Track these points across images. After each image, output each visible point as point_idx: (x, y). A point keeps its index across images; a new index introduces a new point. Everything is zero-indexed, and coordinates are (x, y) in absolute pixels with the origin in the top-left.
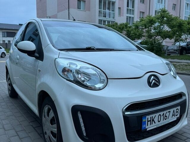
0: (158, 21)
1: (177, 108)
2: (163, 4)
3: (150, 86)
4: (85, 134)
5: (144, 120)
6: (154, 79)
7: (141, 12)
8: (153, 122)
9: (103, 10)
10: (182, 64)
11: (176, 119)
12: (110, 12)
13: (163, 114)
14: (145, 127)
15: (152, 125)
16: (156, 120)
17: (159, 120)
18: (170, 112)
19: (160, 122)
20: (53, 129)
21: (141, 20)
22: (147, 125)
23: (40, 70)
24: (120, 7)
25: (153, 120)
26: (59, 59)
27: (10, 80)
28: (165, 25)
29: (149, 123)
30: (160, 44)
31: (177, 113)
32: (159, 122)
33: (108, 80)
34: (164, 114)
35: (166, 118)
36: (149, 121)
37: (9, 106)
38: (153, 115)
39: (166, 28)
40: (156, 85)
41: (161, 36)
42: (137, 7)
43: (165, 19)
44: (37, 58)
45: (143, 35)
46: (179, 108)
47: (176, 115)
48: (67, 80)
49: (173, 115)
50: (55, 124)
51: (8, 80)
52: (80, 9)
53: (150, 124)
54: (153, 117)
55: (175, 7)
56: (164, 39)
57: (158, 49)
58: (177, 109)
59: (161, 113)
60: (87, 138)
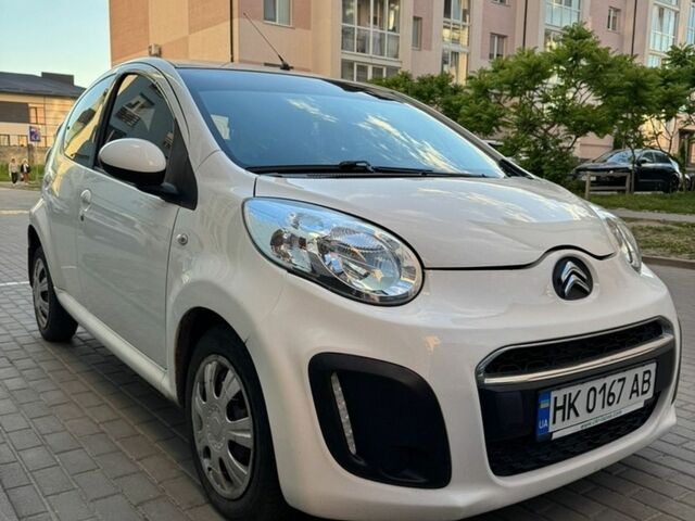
0: (559, 72)
1: (646, 368)
2: (573, 8)
3: (562, 295)
4: (353, 449)
5: (543, 405)
6: (573, 273)
7: (493, 35)
8: (572, 411)
9: (356, 27)
10: (645, 224)
11: (641, 405)
12: (381, 34)
13: (604, 387)
14: (547, 428)
15: (567, 423)
16: (580, 405)
17: (591, 407)
18: (624, 379)
19: (592, 413)
20: (239, 435)
21: (498, 68)
22: (554, 422)
23: (183, 239)
24: (420, 16)
25: (572, 406)
26: (255, 201)
27: (45, 279)
28: (583, 85)
29: (559, 413)
30: (563, 155)
31: (646, 385)
32: (589, 411)
33: (427, 272)
34: (605, 385)
35: (611, 401)
36: (560, 408)
37: (49, 371)
38: (573, 390)
39: (586, 97)
40: (580, 292)
41: (567, 124)
42: (481, 18)
43: (583, 62)
44: (170, 198)
45: (504, 119)
46: (652, 367)
47: (644, 393)
48: (290, 271)
49: (633, 392)
50: (247, 416)
51: (36, 278)
52: (275, 21)
53: (563, 419)
54: (570, 394)
55: (614, 18)
56: (577, 137)
57: (558, 172)
58: (645, 373)
59: (598, 384)
60: (362, 463)
